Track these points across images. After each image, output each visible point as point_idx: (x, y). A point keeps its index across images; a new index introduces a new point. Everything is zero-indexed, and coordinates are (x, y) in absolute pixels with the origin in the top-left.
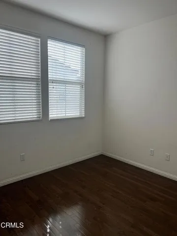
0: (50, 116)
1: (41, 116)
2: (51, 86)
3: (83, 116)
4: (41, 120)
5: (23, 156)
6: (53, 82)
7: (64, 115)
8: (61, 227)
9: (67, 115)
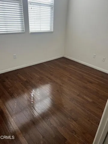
0: (30, 30)
1: (24, 30)
2: (30, 7)
3: (53, 31)
4: (25, 33)
5: (15, 56)
6: (31, 4)
7: (40, 30)
8: (39, 94)
9: (41, 30)
